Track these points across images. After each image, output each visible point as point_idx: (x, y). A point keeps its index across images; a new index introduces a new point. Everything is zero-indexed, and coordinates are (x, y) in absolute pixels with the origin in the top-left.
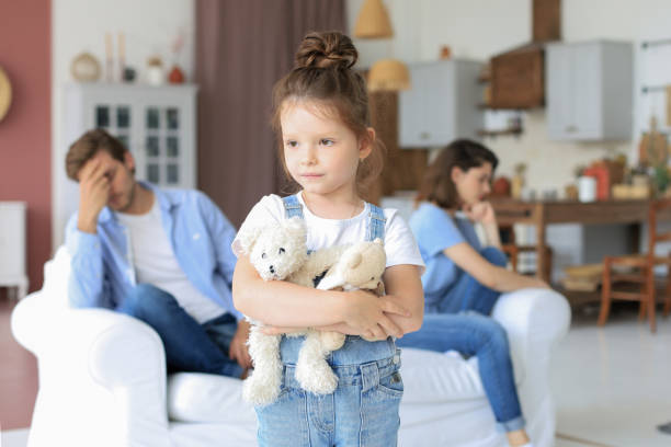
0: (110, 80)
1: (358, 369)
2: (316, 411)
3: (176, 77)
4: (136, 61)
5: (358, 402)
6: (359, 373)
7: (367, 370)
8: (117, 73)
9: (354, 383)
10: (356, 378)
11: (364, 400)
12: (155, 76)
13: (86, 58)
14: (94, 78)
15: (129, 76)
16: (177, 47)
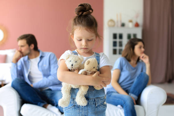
0: (118, 26)
1: (95, 100)
2: (82, 112)
3: (137, 25)
4: (125, 21)
5: (94, 109)
6: (95, 101)
7: (97, 100)
8: (120, 24)
9: (93, 104)
10: (94, 102)
11: (96, 109)
12: (131, 25)
13: (112, 21)
14: (114, 26)
15: (123, 25)
16: (137, 16)
